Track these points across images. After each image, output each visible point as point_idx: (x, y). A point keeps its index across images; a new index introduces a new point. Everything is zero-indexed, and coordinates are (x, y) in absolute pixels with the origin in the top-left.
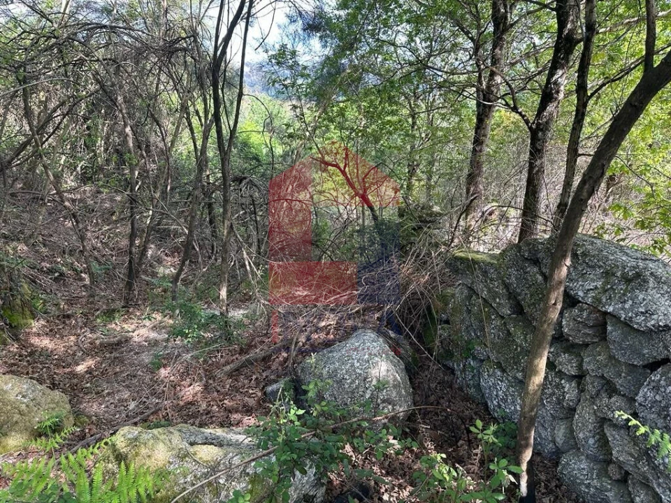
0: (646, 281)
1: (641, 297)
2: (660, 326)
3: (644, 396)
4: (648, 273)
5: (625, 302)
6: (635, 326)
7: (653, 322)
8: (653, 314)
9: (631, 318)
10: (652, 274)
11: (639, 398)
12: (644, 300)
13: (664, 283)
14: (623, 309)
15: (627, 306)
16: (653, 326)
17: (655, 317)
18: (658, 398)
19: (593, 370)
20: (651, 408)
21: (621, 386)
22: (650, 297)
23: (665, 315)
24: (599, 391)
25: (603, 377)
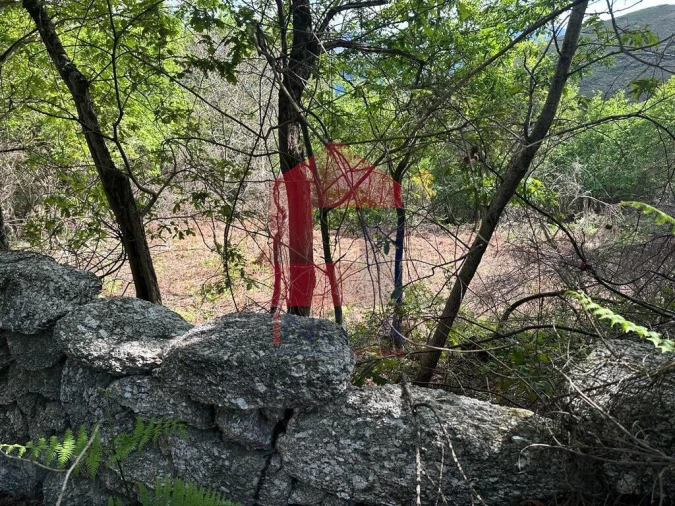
0: (17, 285)
1: (18, 301)
2: (44, 324)
3: (65, 394)
4: (16, 276)
5: (8, 313)
6: (26, 333)
7: (37, 322)
8: (34, 315)
9: (19, 326)
10: (21, 275)
11: (62, 398)
12: (22, 304)
13: (36, 279)
14: (9, 320)
15: (11, 316)
16: (39, 325)
17: (37, 316)
18: (74, 389)
19: (17, 392)
20: (73, 401)
21: (48, 392)
22: (26, 299)
23: (44, 311)
24: (34, 407)
25: (29, 393)
